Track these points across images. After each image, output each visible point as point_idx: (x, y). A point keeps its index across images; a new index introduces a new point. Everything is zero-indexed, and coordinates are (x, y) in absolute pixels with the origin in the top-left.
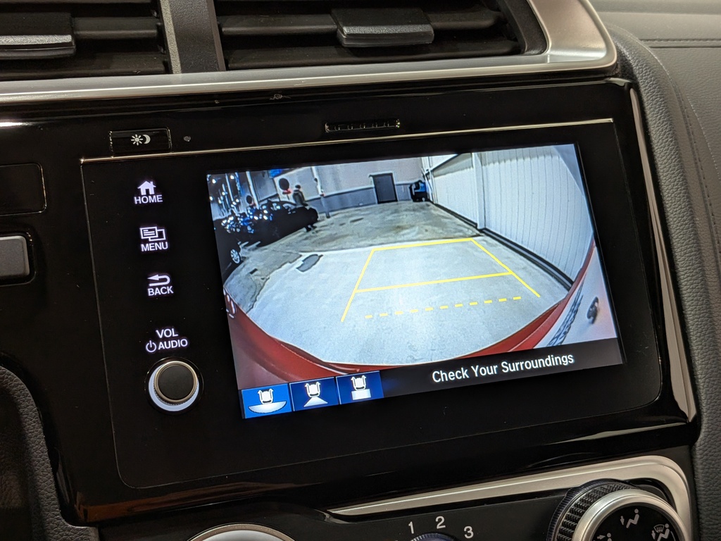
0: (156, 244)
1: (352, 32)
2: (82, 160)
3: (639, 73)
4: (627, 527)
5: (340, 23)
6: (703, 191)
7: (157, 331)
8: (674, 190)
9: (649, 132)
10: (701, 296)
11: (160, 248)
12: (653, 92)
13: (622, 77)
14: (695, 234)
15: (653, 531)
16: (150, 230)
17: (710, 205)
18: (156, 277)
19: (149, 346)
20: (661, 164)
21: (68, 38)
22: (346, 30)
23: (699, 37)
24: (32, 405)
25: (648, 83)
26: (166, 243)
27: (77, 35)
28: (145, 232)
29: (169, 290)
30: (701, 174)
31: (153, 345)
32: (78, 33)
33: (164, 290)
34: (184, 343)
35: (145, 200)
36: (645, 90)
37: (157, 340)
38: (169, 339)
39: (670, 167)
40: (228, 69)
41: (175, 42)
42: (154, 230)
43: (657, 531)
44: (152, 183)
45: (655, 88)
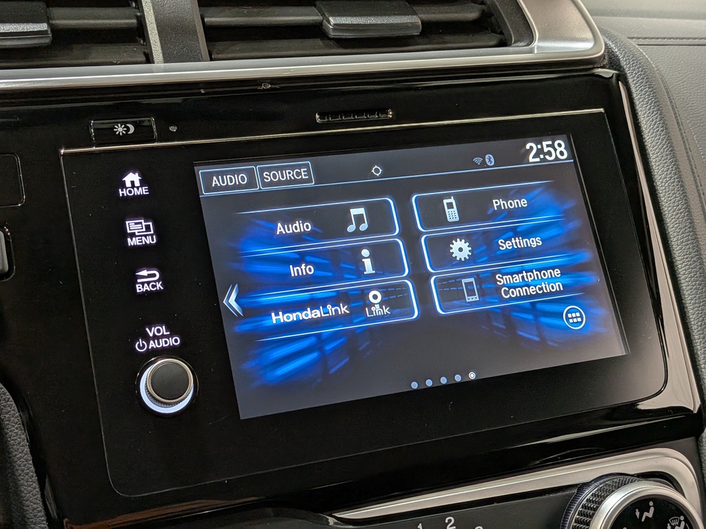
0: (143, 238)
1: (338, 22)
2: (62, 151)
3: (626, 64)
4: (643, 520)
5: (326, 14)
6: (695, 181)
7: (147, 329)
8: (668, 179)
9: (639, 123)
10: (700, 285)
11: (148, 242)
12: (642, 83)
13: (609, 68)
14: (690, 223)
15: (669, 524)
16: (136, 224)
17: (703, 194)
18: (145, 273)
19: (139, 345)
20: (653, 154)
21: (43, 27)
22: (331, 19)
23: (676, 36)
24: (14, 410)
25: (636, 74)
26: (154, 237)
27: (53, 24)
28: (132, 226)
29: (159, 286)
30: (693, 164)
31: (143, 344)
32: (54, 22)
33: (153, 286)
34: (176, 341)
35: (130, 192)
36: (634, 80)
37: (147, 338)
38: (160, 336)
39: (663, 156)
40: (212, 59)
41: (156, 32)
42: (141, 223)
43: (673, 524)
44: (137, 174)
45: (643, 78)
